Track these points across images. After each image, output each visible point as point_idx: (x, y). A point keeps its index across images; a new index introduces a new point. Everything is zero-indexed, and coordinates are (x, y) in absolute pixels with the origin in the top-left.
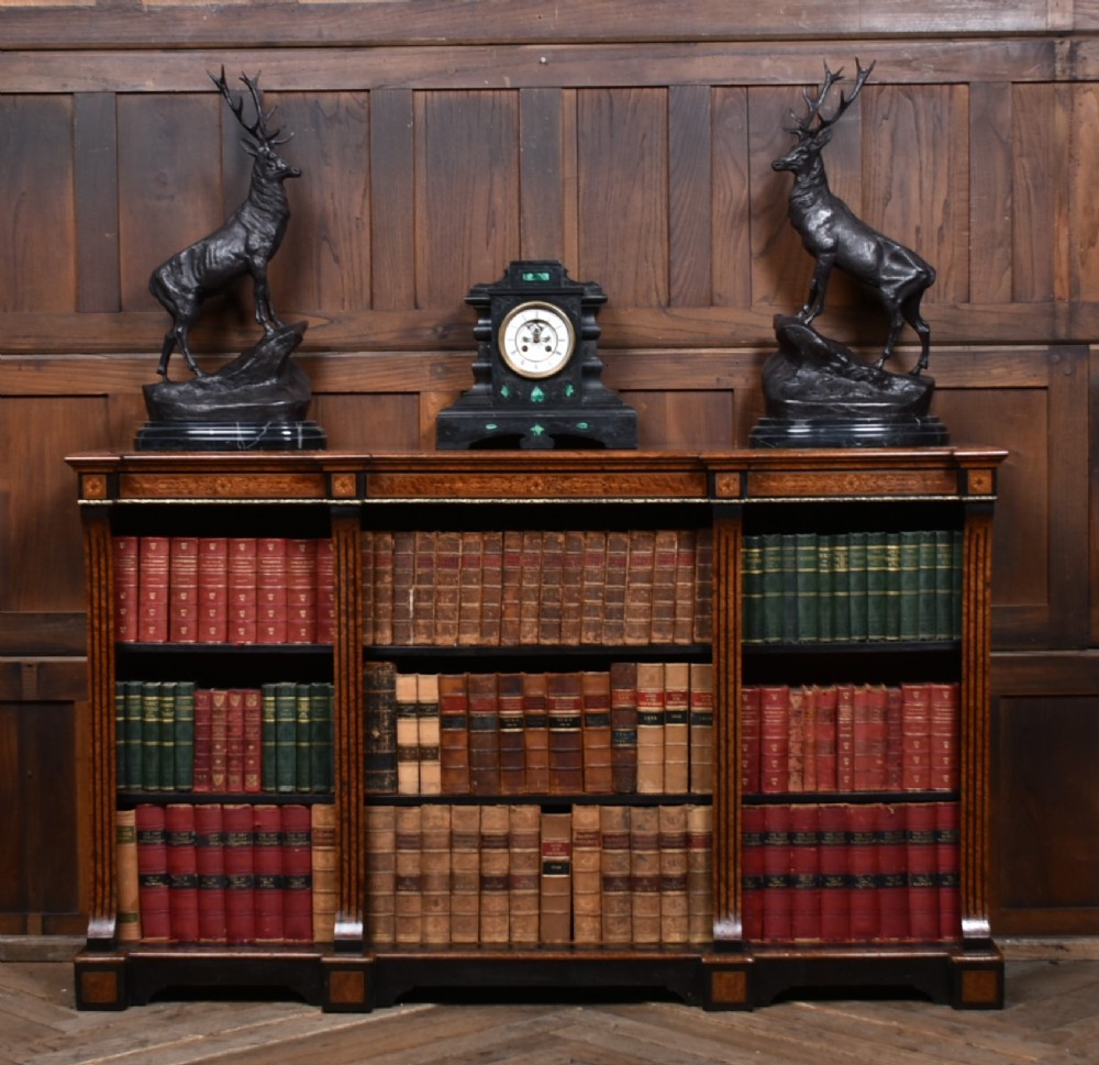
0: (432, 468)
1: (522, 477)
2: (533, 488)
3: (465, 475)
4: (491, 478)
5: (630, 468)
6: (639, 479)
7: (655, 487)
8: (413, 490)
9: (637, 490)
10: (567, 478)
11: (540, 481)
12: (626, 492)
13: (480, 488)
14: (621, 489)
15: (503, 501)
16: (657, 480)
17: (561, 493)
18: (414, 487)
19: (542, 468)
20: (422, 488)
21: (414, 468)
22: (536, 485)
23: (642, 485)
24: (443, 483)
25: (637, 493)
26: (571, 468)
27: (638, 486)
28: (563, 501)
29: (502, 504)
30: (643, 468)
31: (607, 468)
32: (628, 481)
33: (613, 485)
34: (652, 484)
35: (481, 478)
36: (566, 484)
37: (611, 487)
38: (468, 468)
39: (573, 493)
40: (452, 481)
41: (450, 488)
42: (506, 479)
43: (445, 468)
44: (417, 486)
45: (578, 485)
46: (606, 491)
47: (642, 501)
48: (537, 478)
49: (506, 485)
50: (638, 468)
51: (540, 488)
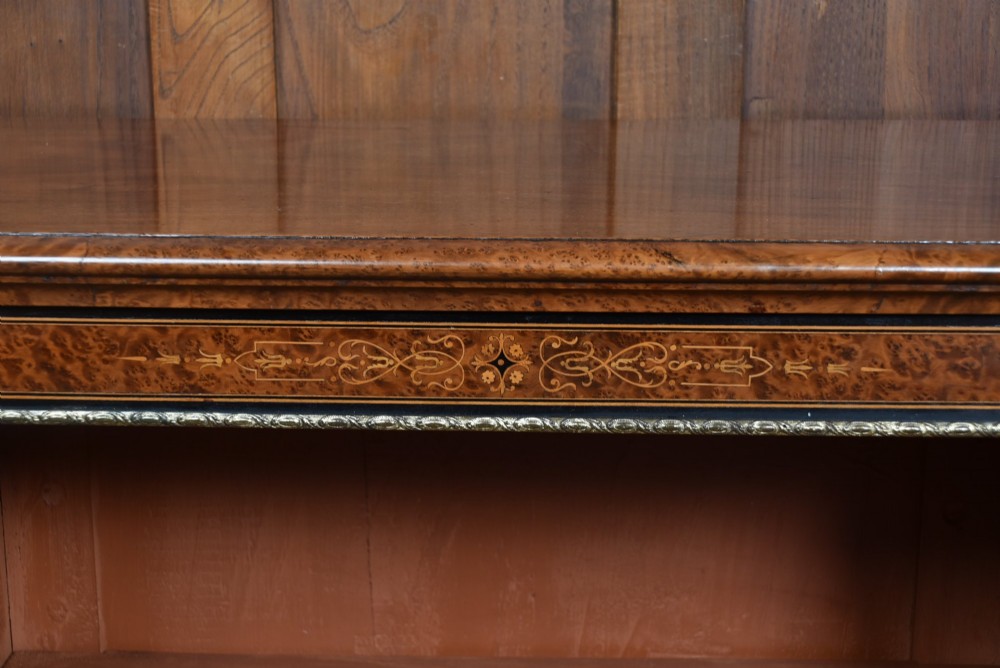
0: (108, 301)
1: (449, 333)
2: (488, 376)
3: (236, 326)
4: (332, 337)
5: (862, 308)
6: (894, 348)
7: (955, 378)
8: (42, 377)
9: (881, 388)
10: (619, 341)
11: (516, 350)
12: (839, 392)
13: (291, 370)
14: (819, 381)
15: (380, 419)
16: (959, 352)
17: (595, 395)
18: (43, 366)
19: (526, 305)
20: (75, 369)
21: (39, 300)
22: (504, 364)
23: (900, 367)
24: (155, 354)
25: (879, 397)
26: (637, 306)
27: (887, 373)
28: (600, 424)
29: (372, 432)
30: (914, 307)
31: (771, 306)
32: (847, 354)
33: (789, 368)
34: (939, 364)
35: (295, 335)
36: (615, 363)
37: (781, 374)
38: (244, 303)
39: (640, 392)
40: (187, 345)
41: (179, 369)
42: (391, 340)
43: (158, 302)
44: (58, 362)
45: (657, 366)
46: (761, 388)
47: (903, 427)
48: (502, 338)
49: (389, 363)
50: (888, 308)
51: (517, 377)
